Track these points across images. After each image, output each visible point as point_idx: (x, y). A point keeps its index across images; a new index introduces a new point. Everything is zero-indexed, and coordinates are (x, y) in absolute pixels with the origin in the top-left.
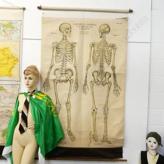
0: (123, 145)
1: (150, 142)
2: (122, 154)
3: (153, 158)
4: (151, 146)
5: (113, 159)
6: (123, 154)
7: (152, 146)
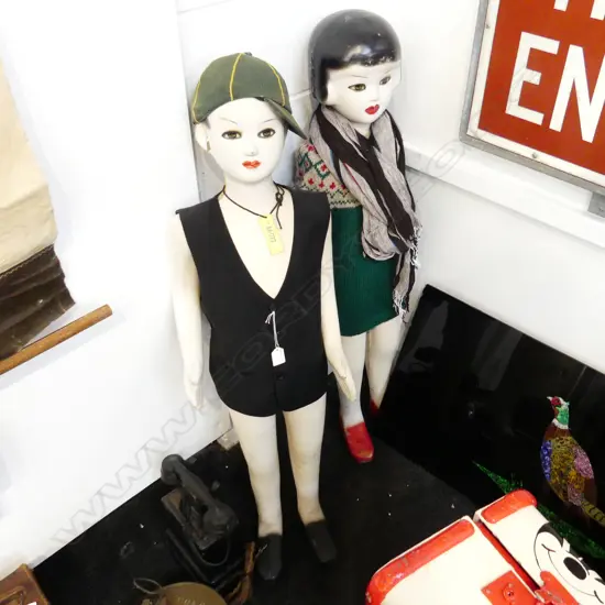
0: (54, 234)
1: (232, 134)
2: (64, 285)
3: (269, 229)
4: (247, 164)
5: (12, 353)
6: (69, 283)
7: (251, 160)
